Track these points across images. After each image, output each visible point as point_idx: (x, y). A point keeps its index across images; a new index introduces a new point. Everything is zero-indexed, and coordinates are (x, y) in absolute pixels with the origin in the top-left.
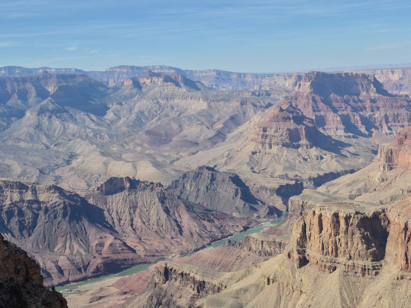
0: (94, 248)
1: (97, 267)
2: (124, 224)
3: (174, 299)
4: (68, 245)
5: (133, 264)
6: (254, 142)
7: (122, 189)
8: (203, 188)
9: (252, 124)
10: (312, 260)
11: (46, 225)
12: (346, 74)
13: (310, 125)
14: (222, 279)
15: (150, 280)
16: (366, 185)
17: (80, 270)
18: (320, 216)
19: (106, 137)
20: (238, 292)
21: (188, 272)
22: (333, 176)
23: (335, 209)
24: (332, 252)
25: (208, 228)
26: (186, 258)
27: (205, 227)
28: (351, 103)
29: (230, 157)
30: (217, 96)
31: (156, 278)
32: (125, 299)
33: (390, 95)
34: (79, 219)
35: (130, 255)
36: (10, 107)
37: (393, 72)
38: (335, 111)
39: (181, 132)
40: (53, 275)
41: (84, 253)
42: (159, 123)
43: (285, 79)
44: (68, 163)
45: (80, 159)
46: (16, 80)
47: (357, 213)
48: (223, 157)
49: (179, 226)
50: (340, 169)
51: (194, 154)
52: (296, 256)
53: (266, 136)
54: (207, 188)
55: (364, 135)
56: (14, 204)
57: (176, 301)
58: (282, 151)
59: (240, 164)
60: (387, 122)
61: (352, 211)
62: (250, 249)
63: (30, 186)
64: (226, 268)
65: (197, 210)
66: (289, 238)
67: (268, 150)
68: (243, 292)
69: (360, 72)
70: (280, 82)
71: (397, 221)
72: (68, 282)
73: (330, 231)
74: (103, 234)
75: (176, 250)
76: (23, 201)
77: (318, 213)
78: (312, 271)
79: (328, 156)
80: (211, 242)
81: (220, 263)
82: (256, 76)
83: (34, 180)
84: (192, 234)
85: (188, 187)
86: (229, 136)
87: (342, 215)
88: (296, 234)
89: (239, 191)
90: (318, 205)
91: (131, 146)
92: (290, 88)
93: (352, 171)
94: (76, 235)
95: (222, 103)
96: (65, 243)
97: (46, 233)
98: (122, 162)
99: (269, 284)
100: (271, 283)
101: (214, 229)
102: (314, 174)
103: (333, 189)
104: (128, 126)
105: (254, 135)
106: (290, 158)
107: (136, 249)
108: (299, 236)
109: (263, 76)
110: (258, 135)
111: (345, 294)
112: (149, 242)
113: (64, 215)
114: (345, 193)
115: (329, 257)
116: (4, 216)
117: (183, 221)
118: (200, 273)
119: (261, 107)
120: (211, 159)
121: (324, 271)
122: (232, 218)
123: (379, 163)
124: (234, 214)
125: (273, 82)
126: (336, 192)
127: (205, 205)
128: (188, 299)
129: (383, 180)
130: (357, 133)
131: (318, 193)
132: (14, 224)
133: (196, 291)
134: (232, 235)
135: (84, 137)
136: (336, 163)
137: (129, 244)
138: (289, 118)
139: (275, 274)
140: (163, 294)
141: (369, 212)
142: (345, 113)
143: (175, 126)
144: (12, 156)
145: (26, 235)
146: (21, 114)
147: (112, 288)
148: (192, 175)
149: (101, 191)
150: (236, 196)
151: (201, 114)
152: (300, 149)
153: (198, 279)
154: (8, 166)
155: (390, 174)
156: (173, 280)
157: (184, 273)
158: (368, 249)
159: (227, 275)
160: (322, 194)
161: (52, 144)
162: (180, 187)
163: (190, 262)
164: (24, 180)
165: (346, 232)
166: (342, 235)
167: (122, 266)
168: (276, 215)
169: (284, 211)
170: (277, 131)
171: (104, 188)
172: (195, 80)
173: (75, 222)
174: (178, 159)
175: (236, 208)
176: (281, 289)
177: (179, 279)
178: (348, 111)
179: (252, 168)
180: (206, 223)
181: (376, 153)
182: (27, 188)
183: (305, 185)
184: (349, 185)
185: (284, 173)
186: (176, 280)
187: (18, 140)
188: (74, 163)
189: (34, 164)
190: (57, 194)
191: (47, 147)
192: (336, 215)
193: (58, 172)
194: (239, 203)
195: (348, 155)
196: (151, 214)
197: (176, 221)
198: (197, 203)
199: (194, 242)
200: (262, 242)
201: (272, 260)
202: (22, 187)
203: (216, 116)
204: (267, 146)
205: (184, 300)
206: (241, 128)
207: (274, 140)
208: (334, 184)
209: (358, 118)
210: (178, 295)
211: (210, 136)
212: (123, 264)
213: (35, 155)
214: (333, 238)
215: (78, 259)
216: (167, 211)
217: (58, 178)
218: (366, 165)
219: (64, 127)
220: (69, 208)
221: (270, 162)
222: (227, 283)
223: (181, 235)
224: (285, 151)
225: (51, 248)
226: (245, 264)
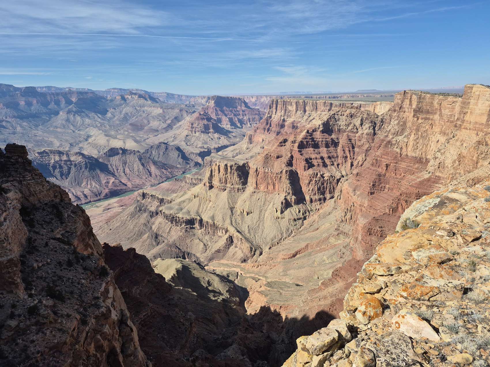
0: (104, 184)
1: (106, 194)
2: (120, 172)
3: (148, 207)
4: (89, 183)
5: (126, 192)
6: (187, 130)
7: (118, 154)
8: (161, 153)
9: (186, 121)
10: (215, 186)
11: (76, 173)
12: (231, 97)
13: (214, 122)
14: (172, 197)
15: (135, 199)
16: (240, 151)
17: (96, 195)
18: (219, 165)
19: (108, 126)
20: (180, 203)
21: (155, 195)
22: (225, 147)
23: (225, 163)
24: (224, 182)
25: (165, 173)
26: (154, 188)
27: (163, 173)
28: (234, 112)
29: (175, 138)
30: (167, 106)
31: (138, 198)
32: (122, 209)
33: (251, 108)
34: (94, 170)
35: (124, 187)
36: (50, 109)
37: (252, 97)
38: (226, 115)
39: (149, 124)
40: (81, 199)
41: (98, 187)
42: (137, 119)
43: (202, 99)
44: (86, 140)
45: (93, 138)
46: (53, 94)
47: (236, 164)
48: (172, 138)
49: (149, 172)
50: (228, 143)
51: (156, 136)
52: (208, 184)
53: (193, 127)
54: (164, 153)
55: (239, 128)
56: (56, 162)
58: (201, 135)
59: (181, 141)
60: (249, 122)
61: (233, 163)
62: (186, 182)
63: (65, 153)
64: (174, 191)
65: (159, 164)
66: (204, 176)
67: (194, 134)
68: (182, 202)
69: (237, 97)
70: (200, 100)
71: (253, 167)
72: (90, 202)
74: (109, 177)
75: (149, 184)
76: (62, 161)
77: (218, 164)
78: (215, 191)
79: (223, 138)
80: (166, 180)
81: (171, 190)
82: (187, 96)
83: (67, 149)
84: (156, 176)
85: (154, 153)
86: (174, 127)
87: (229, 165)
88: (208, 174)
89: (180, 154)
90: (218, 161)
91: (122, 131)
92: (204, 103)
93: (234, 145)
94: (93, 178)
95: (170, 110)
96: (88, 182)
97: (76, 177)
98: (117, 140)
99: (195, 198)
101: (168, 173)
102: (216, 146)
103: (225, 153)
104: (120, 121)
105: (187, 127)
106: (205, 139)
107: (127, 184)
109: (191, 97)
110: (189, 127)
111: (230, 201)
112: (134, 181)
113: (86, 168)
114: (230, 155)
115: (223, 185)
116: (51, 169)
117: (152, 170)
118: (160, 195)
119: (190, 112)
120: (165, 138)
121: (220, 191)
122: (177, 168)
123: (246, 141)
124: (178, 166)
125: (196, 100)
126: (226, 155)
127: (163, 161)
128: (155, 207)
129: (247, 149)
130: (236, 127)
131: (218, 155)
132: (57, 172)
133: (159, 203)
135: (95, 126)
136: (226, 141)
137: (123, 181)
138: (204, 119)
139: (198, 194)
140: (142, 205)
141: (241, 163)
142: (231, 117)
143: (146, 122)
144: (53, 136)
145: (65, 179)
146: (57, 113)
147: (115, 204)
148: (155, 147)
149: (106, 155)
150: (179, 157)
151: (159, 115)
152: (209, 134)
153: (160, 198)
154: (51, 142)
155: (251, 146)
156: (147, 199)
157: (153, 195)
158: (240, 180)
159: (175, 195)
160: (220, 156)
161: (76, 130)
162: (150, 153)
163: (156, 190)
164: (61, 149)
165: (231, 173)
166: (229, 174)
167: (120, 193)
168: (198, 166)
169: (202, 164)
170: (198, 125)
171: (108, 153)
172: (156, 97)
173: (92, 171)
174: (148, 138)
175: (179, 163)
176: (201, 200)
177: (150, 198)
178: (232, 116)
179: (186, 143)
180: (163, 170)
181: (244, 136)
182: (63, 154)
183: (212, 151)
184: (232, 151)
185: (202, 146)
186: (149, 198)
187: (57, 127)
188: (90, 140)
189: (67, 141)
190: (81, 157)
191: (74, 132)
192: (226, 165)
193: (81, 145)
194: (180, 160)
195: (232, 137)
196: (134, 167)
197: (148, 170)
198: (159, 160)
199: (158, 180)
200: (192, 179)
201: (196, 187)
202: (60, 153)
203: (168, 117)
204: (194, 132)
205: (153, 208)
206: (180, 123)
207: (197, 130)
208: (226, 151)
209: (236, 119)
210: (150, 205)
211: (164, 127)
212: (120, 192)
213: (67, 136)
214: (225, 176)
215: (95, 190)
216: (143, 165)
217: (81, 148)
218: (240, 142)
219: (83, 121)
220: (88, 164)
221: (195, 140)
222: (175, 198)
223: (151, 176)
224: (203, 135)
225: (79, 184)
226: (183, 189)
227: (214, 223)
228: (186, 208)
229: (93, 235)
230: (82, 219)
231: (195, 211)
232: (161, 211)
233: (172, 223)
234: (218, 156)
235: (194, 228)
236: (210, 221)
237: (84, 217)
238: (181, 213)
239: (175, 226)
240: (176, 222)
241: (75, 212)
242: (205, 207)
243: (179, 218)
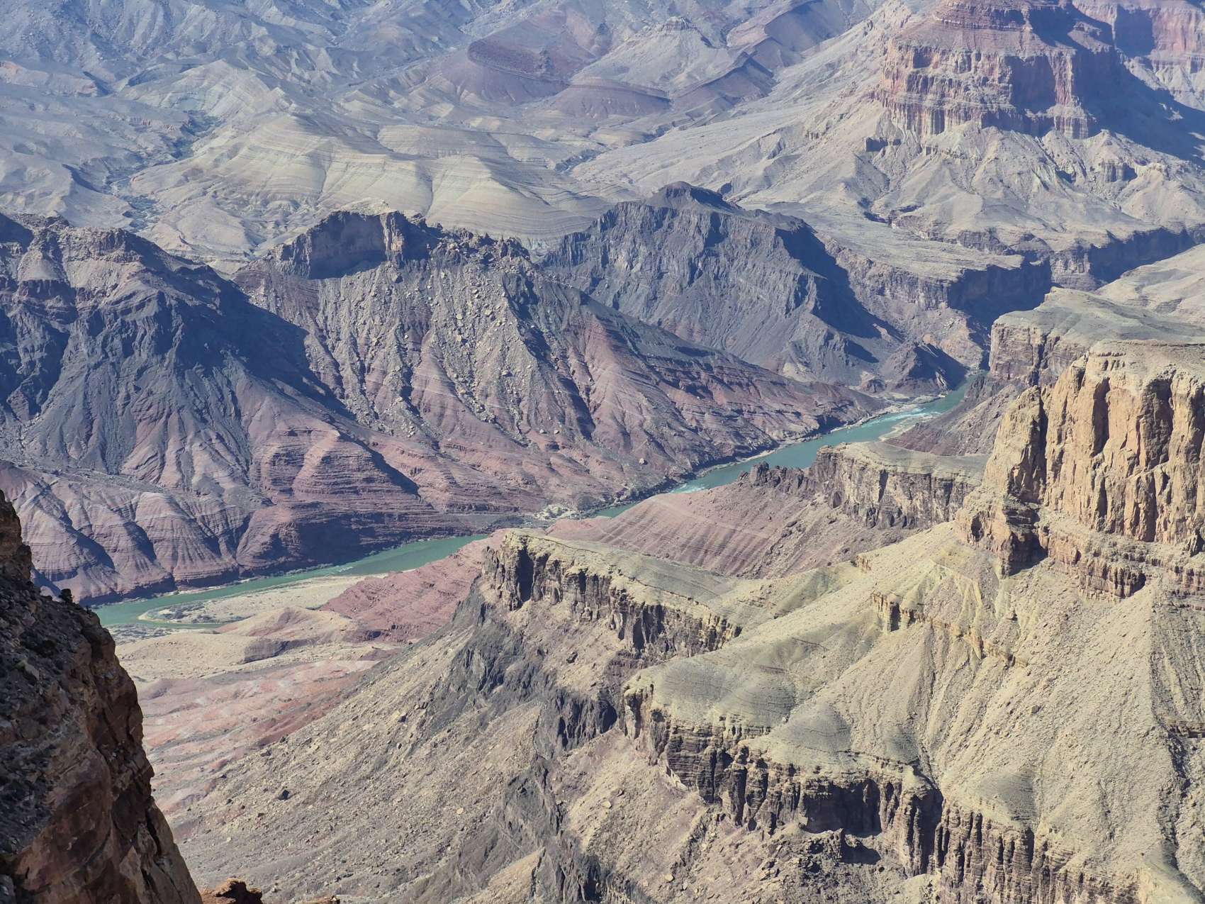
0: (265, 468)
1: (275, 536)
2: (378, 386)
3: (549, 664)
4: (171, 454)
5: (407, 535)
6: (877, 104)
7: (375, 257)
8: (675, 269)
9: (876, 33)
10: (1059, 550)
11: (96, 376)
13: (1097, 47)
14: (726, 601)
15: (463, 595)
17: (212, 543)
18: (1103, 389)
19: (323, 59)
20: (781, 651)
21: (603, 573)
22: (1168, 243)
23: (1157, 367)
24: (1136, 523)
25: (687, 415)
26: (601, 522)
27: (677, 414)
29: (784, 158)
31: (485, 587)
32: (373, 656)
34: (212, 362)
35: (396, 502)
39: (604, 50)
40: (115, 558)
41: (228, 485)
42: (523, 14)
44: (179, 150)
45: (222, 139)
48: (759, 156)
49: (579, 404)
50: (1194, 218)
51: (648, 138)
52: (1000, 529)
53: (927, 83)
54: (693, 268)
57: (555, 673)
58: (980, 144)
59: (824, 184)
62: (837, 500)
63: (36, 231)
64: (743, 562)
65: (651, 349)
66: (980, 466)
67: (928, 137)
68: (798, 651)
72: (169, 584)
73: (1132, 445)
74: (300, 421)
75: (565, 493)
76: (13, 286)
77: (1094, 378)
78: (1057, 590)
79: (1152, 169)
80: (696, 468)
81: (722, 546)
83: (52, 208)
84: (626, 435)
85: (621, 262)
86: (787, 75)
87: (1183, 388)
88: (1008, 451)
89: (812, 285)
90: (1098, 348)
91: (417, 98)
94: (202, 417)
96: (163, 444)
97: (94, 405)
98: (378, 159)
99: (894, 627)
100: (902, 624)
101: (709, 422)
102: (1096, 235)
103: (1162, 293)
104: (406, 22)
105: (881, 76)
106: (1011, 170)
107: (418, 479)
108: (1017, 459)
110: (897, 77)
111: (1169, 675)
112: (466, 459)
113: (161, 344)
115: (1121, 540)
117: (598, 385)
118: (646, 578)
120: (713, 160)
121: (1100, 589)
122: (780, 384)
124: (789, 371)
126: (1171, 306)
127: (680, 331)
128: (601, 669)
131: (1105, 304)
133: (628, 642)
134: (774, 445)
135: (240, 56)
136: (1180, 195)
137: (394, 459)
138: (1016, 17)
139: (920, 594)
140: (508, 643)
143: (583, 31)
145: (23, 411)
147: (326, 615)
148: (637, 217)
149: (299, 261)
150: (799, 302)
152: (1048, 139)
153: (638, 600)
156: (548, 598)
157: (590, 574)
159: (747, 589)
160: (1120, 311)
161: (120, 77)
162: (592, 260)
163: (611, 538)
164: (14, 208)
165: (1194, 450)
166: (1176, 460)
167: (366, 541)
168: (940, 380)
169: (975, 365)
170: (965, 65)
171: (308, 251)
173: (198, 369)
174: (587, 156)
175: (797, 347)
176: (939, 645)
177: (570, 595)
179: (865, 203)
180: (679, 397)
182: (25, 238)
183: (1058, 271)
185: (982, 227)
186: (558, 598)
188: (202, 153)
189: (54, 149)
190: (135, 266)
191: (104, 89)
192: (1161, 390)
193: (140, 185)
194: (810, 328)
196: (479, 356)
197: (570, 384)
198: (653, 321)
199: (635, 464)
200: (884, 476)
201: (914, 542)
202: (8, 233)
204: (927, 119)
205: (586, 669)
206: (832, 50)
207: (954, 100)
208: (1168, 275)
210: (564, 651)
211: (713, 72)
212: (371, 533)
213: (57, 117)
214: (1141, 473)
215: (206, 505)
216: (537, 346)
217: (139, 206)
219: (167, 16)
220: (177, 320)
221: (936, 181)
222: (746, 616)
223: (588, 435)
224: (994, 141)
225: (111, 458)
226: (813, 553)
227: (1029, 837)
228: (825, 695)
229: (153, 820)
230: (88, 695)
231: (888, 728)
232: (636, 702)
233: (711, 799)
234: (1101, 314)
235: (870, 857)
236: (1000, 818)
237: (102, 686)
238: (780, 728)
239: (730, 820)
240: (742, 798)
241: (50, 644)
242: (966, 704)
243: (761, 764)
